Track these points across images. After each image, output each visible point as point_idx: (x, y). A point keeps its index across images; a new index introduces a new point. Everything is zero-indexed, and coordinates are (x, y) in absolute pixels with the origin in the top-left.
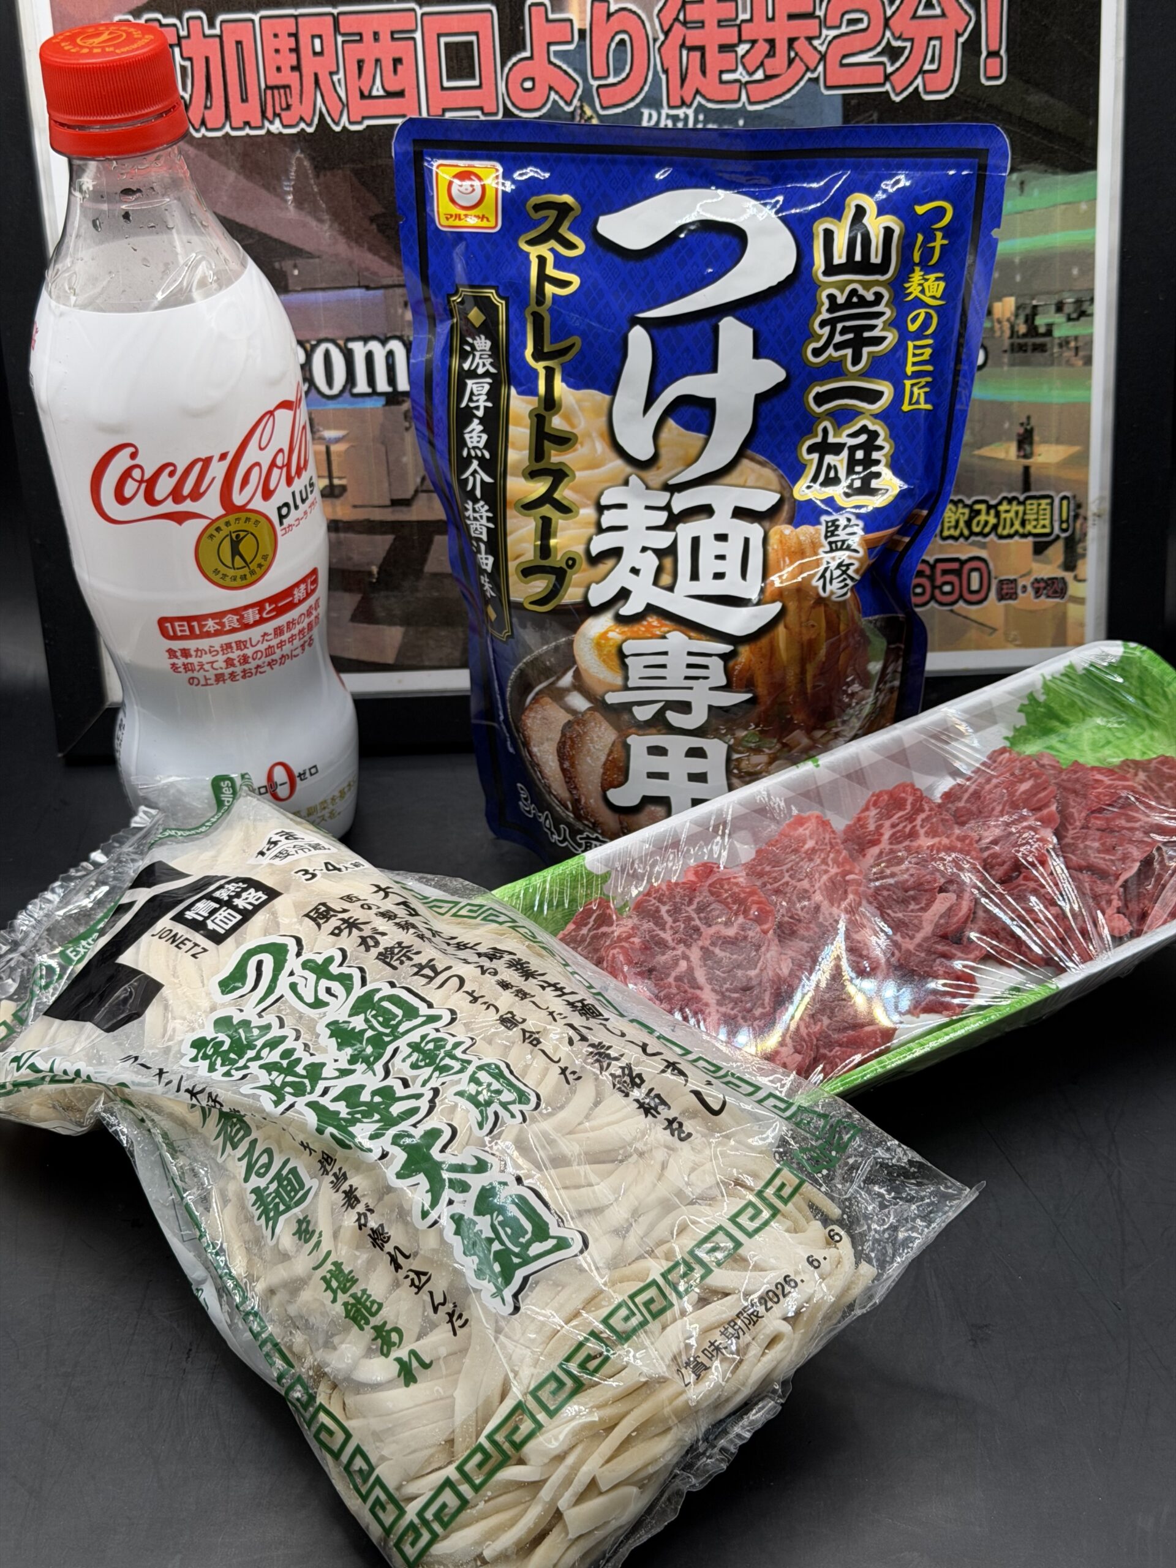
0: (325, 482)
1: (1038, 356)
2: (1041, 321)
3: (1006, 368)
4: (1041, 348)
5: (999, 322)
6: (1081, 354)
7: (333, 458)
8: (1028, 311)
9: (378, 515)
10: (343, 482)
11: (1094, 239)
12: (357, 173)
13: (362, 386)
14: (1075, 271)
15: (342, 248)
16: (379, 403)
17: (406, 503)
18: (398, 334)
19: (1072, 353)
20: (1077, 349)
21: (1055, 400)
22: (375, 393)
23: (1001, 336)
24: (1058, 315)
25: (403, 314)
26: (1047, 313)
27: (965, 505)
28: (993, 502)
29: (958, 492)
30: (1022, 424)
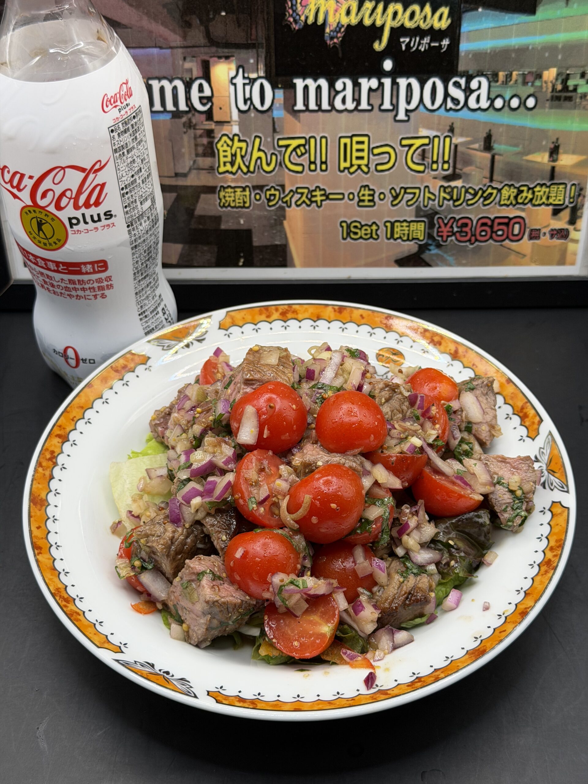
1: (567, 103)
2: (571, 83)
3: (547, 110)
4: (570, 99)
5: (546, 82)
8: (564, 77)
9: (168, 182)
13: (158, 106)
15: (146, 23)
16: (168, 117)
17: (185, 175)
18: (180, 76)
21: (574, 129)
22: (165, 111)
23: (546, 91)
24: (581, 80)
25: (183, 65)
26: (575, 78)
27: (515, 188)
28: (531, 186)
29: (511, 180)
30: (553, 143)
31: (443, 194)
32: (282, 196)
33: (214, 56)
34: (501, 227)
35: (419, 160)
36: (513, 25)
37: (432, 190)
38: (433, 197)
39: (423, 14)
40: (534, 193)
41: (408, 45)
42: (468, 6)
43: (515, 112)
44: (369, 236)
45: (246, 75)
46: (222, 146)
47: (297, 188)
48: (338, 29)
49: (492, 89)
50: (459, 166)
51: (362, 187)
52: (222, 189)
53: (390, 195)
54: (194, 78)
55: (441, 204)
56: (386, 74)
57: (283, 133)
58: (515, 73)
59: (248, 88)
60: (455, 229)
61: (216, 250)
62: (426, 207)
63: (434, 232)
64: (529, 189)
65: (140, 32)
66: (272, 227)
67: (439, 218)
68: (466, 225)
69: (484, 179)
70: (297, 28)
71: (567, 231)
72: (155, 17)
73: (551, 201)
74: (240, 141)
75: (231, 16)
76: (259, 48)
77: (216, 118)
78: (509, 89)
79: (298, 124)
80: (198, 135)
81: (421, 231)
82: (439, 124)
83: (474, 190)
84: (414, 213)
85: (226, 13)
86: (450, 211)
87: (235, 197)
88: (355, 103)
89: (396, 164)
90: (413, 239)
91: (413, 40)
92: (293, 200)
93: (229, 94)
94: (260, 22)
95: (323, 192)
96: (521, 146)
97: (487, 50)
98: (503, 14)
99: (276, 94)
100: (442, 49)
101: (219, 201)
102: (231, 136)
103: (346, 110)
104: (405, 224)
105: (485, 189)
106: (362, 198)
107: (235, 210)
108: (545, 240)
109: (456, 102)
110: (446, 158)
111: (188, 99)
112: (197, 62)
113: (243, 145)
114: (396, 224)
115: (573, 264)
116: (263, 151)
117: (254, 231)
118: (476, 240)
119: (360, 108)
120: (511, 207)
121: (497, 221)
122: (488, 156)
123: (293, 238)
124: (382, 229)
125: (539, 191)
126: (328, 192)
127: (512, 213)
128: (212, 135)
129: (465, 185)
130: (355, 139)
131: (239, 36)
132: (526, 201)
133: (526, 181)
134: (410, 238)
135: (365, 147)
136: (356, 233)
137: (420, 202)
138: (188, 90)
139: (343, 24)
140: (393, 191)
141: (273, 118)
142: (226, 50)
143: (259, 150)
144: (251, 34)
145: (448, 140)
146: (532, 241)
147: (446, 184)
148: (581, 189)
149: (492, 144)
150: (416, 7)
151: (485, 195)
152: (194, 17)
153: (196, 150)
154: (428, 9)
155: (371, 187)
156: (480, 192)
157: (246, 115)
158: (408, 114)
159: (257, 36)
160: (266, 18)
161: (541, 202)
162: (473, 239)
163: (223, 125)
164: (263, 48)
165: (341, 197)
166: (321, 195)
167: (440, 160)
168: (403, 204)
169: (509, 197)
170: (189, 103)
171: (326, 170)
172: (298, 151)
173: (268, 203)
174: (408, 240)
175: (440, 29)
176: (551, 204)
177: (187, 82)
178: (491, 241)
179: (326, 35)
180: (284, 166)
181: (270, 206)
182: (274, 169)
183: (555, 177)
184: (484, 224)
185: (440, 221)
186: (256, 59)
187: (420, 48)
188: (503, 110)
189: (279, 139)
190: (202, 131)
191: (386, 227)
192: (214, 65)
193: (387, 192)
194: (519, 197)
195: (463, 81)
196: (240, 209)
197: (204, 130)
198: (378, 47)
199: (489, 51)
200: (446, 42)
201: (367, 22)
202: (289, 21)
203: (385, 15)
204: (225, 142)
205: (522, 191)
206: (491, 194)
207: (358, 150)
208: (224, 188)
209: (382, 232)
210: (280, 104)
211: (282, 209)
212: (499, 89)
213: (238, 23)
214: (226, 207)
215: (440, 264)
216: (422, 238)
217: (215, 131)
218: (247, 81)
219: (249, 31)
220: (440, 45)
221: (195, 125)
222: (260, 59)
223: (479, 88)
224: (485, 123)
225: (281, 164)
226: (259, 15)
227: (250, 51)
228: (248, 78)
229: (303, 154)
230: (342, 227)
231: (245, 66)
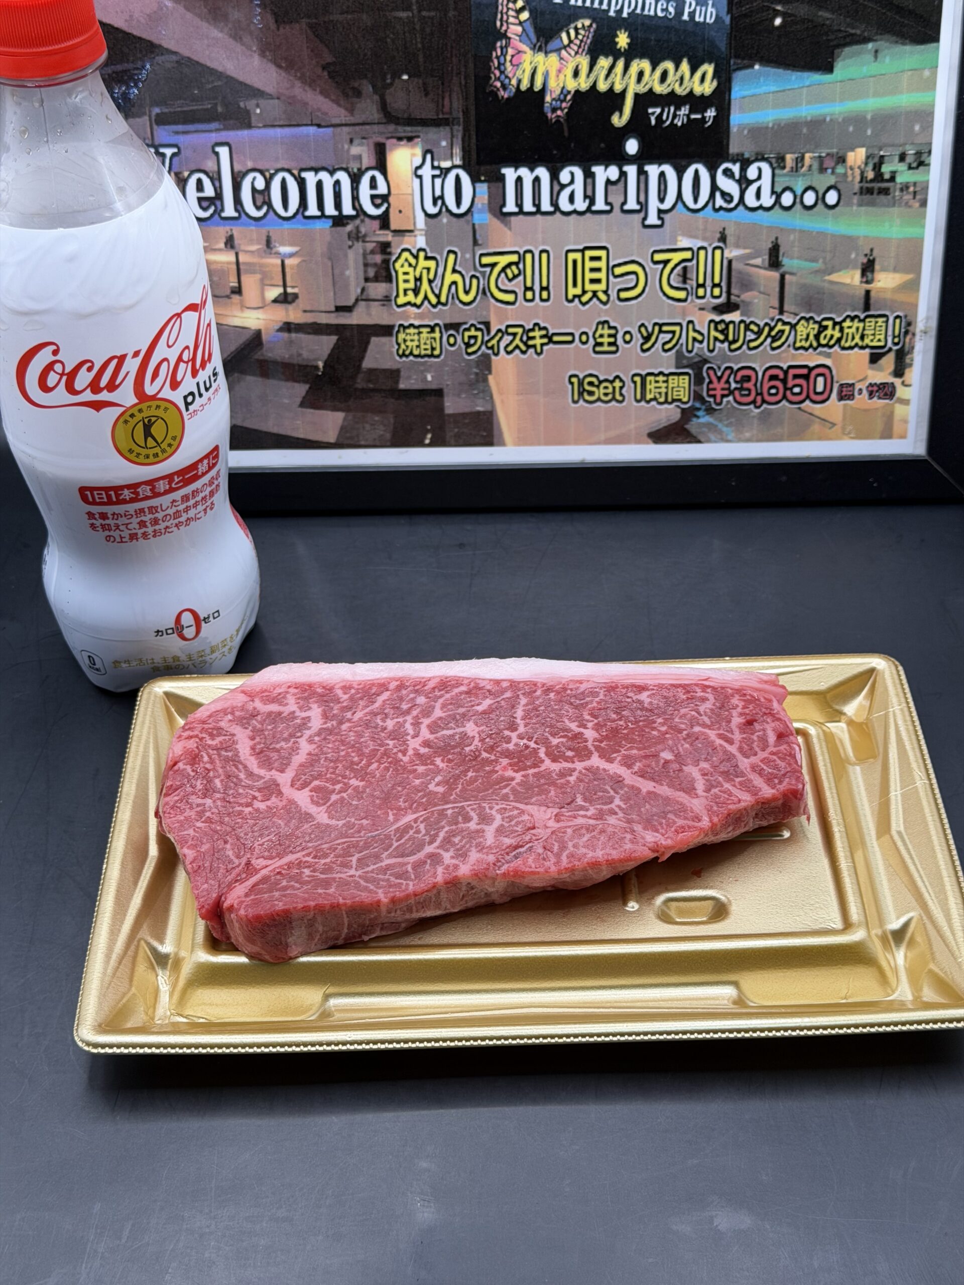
0: (280, 290)
1: (883, 198)
2: (886, 169)
3: (855, 208)
4: (885, 192)
5: (852, 168)
6: (918, 197)
7: (287, 270)
8: (876, 160)
9: (324, 319)
10: (295, 290)
11: (934, 101)
12: (311, 26)
13: (313, 210)
14: (917, 128)
15: (300, 91)
16: (326, 224)
17: (348, 309)
18: (344, 166)
19: (911, 197)
20: (915, 193)
21: (894, 236)
22: (324, 215)
23: (853, 181)
24: (901, 164)
25: (348, 150)
26: (892, 162)
27: (815, 322)
28: (838, 320)
29: (809, 311)
30: (866, 255)
31: (713, 333)
32: (486, 338)
33: (392, 137)
34: (798, 381)
35: (678, 282)
36: (803, 87)
37: (697, 328)
38: (700, 338)
39: (679, 74)
40: (842, 330)
41: (659, 118)
42: (739, 61)
43: (810, 212)
44: (610, 397)
45: (436, 164)
46: (402, 266)
47: (508, 326)
48: (562, 97)
49: (776, 179)
50: (734, 291)
51: (598, 323)
52: (402, 329)
53: (639, 336)
54: (364, 168)
55: (711, 347)
56: (630, 160)
57: (487, 248)
58: (808, 156)
59: (438, 181)
60: (733, 385)
61: (392, 420)
62: (690, 352)
63: (702, 389)
64: (835, 324)
65: (290, 103)
66: (472, 385)
67: (709, 368)
68: (747, 379)
69: (771, 310)
70: (506, 96)
71: (892, 383)
72: (310, 82)
73: (867, 341)
74: (427, 258)
75: (416, 80)
76: (453, 125)
77: (393, 226)
78: (800, 179)
79: (508, 232)
80: (368, 251)
81: (684, 388)
82: (705, 230)
83: (758, 325)
84: (673, 362)
85: (410, 77)
86: (726, 358)
87: (419, 340)
88: (587, 201)
89: (647, 289)
90: (674, 401)
91: (666, 110)
92: (502, 345)
93: (413, 190)
94: (456, 89)
95: (544, 332)
96: (821, 261)
97: (768, 122)
98: (789, 72)
99: (477, 190)
100: (706, 122)
101: (396, 347)
102: (414, 251)
103: (575, 212)
104: (661, 378)
105: (773, 324)
106: (599, 340)
107: (419, 360)
108: (862, 400)
109: (728, 199)
110: (717, 280)
111: (355, 198)
112: (368, 145)
113: (432, 264)
114: (649, 378)
115: (903, 436)
116: (460, 273)
117: (445, 391)
118: (764, 401)
119: (594, 208)
120: (811, 350)
121: (792, 372)
122: (775, 275)
123: (502, 401)
124: (629, 386)
125: (849, 327)
126: (551, 332)
127: (812, 359)
128: (389, 250)
129: (745, 318)
130: (588, 254)
131: (425, 108)
132: (832, 342)
133: (830, 312)
134: (670, 399)
135: (602, 264)
136: (591, 393)
137: (682, 345)
138: (355, 185)
139: (569, 89)
140: (643, 329)
141: (474, 225)
142: (408, 129)
143: (454, 271)
144: (443, 106)
145: (718, 253)
146: (843, 402)
147: (717, 318)
148: (909, 324)
149: (780, 259)
150: (669, 65)
151: (773, 333)
152: (365, 82)
153: (365, 272)
154: (685, 66)
155: (612, 324)
156: (767, 329)
157: (436, 220)
158: (662, 215)
159: (451, 108)
160: (463, 82)
161: (853, 344)
162: (759, 398)
163: (404, 236)
164: (459, 124)
165: (569, 338)
166: (542, 337)
167: (709, 283)
168: (657, 349)
169: (808, 335)
170: (357, 204)
171: (547, 300)
172: (508, 271)
173: (466, 348)
174: (666, 402)
175: (703, 95)
176: (867, 346)
177: (355, 174)
178: (784, 402)
179: (547, 105)
180: (488, 294)
181: (469, 354)
182: (475, 298)
183: (872, 307)
184: (773, 378)
185: (711, 372)
186: (449, 141)
187: (676, 121)
188: (794, 209)
189: (482, 255)
190: (374, 244)
191: (635, 383)
192: (391, 150)
193: (635, 332)
194: (822, 336)
195: (736, 168)
196: (426, 359)
197: (377, 242)
198: (619, 120)
199: (770, 125)
200: (711, 113)
201: (602, 87)
202: (495, 87)
203: (627, 76)
204: (406, 260)
205: (826, 328)
206: (782, 332)
207: (593, 270)
208: (405, 328)
209: (627, 391)
210: (483, 204)
211: (486, 357)
212: (787, 179)
213: (425, 90)
214: (407, 356)
215: (712, 437)
216: (685, 399)
217: (393, 244)
218: (437, 172)
219: (440, 100)
220: (704, 118)
221: (365, 236)
222: (455, 140)
223: (759, 177)
224: (770, 228)
225: (484, 292)
226: (455, 78)
227: (441, 128)
228: (438, 168)
229: (515, 277)
230: (572, 383)
231: (434, 150)
